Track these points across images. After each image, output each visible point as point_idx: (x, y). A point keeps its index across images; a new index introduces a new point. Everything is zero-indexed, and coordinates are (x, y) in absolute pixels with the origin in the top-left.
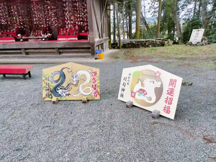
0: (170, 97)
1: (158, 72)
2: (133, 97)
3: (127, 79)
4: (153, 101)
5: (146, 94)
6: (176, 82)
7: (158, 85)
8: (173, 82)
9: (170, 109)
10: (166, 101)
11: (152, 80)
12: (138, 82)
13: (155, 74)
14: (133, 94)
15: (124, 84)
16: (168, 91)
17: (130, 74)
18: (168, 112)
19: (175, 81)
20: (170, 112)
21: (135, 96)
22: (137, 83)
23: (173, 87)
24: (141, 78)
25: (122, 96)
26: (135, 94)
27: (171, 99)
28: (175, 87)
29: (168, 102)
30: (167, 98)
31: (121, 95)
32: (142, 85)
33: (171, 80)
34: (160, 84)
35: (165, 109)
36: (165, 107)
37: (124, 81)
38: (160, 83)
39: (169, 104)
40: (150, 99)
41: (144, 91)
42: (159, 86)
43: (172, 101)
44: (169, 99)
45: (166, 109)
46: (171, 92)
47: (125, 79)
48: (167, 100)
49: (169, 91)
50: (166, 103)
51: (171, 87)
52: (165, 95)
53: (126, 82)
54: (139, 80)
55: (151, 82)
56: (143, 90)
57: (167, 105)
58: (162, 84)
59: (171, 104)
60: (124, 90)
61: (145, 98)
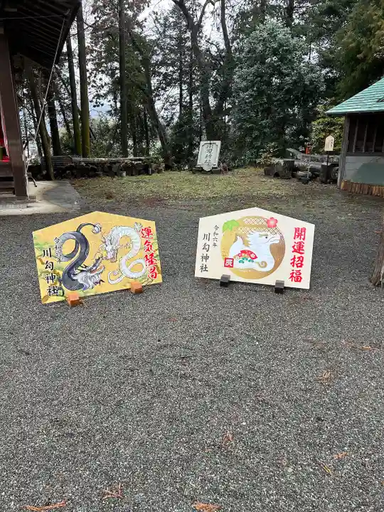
0: (298, 255)
1: (272, 218)
2: (229, 266)
3: (212, 237)
4: (270, 266)
5: (256, 257)
6: (305, 232)
7: (276, 239)
8: (299, 233)
9: (300, 274)
10: (293, 263)
11: (264, 233)
12: (236, 240)
13: (268, 222)
14: (229, 262)
15: (207, 247)
16: (293, 247)
17: (217, 228)
18: (298, 279)
19: (304, 230)
20: (301, 278)
21: (232, 264)
22: (235, 242)
23: (302, 240)
24: (240, 231)
25: (204, 268)
26: (233, 262)
27: (301, 259)
28: (304, 239)
29: (297, 265)
30: (295, 258)
31: (202, 269)
32: (245, 243)
33: (297, 230)
34: (279, 238)
35: (292, 277)
36: (293, 273)
37: (206, 241)
38: (278, 237)
39: (297, 267)
40: (264, 264)
41: (249, 253)
42: (278, 242)
43: (302, 261)
44: (297, 260)
45: (294, 275)
46: (299, 248)
47: (206, 237)
48: (294, 261)
49: (296, 247)
50: (293, 266)
51: (298, 240)
52: (289, 254)
53: (211, 243)
54: (237, 235)
55: (261, 236)
56: (249, 251)
57: (295, 268)
58: (282, 237)
59: (301, 266)
60: (207, 258)
61: (254, 266)
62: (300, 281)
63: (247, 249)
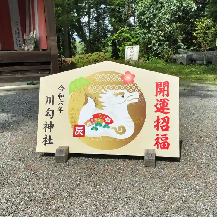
0: (162, 115)
1: (128, 73)
2: (79, 135)
3: (57, 99)
5: (112, 122)
6: (168, 86)
7: (134, 98)
8: (162, 88)
9: (167, 139)
10: (157, 125)
11: (120, 91)
12: (86, 102)
13: (123, 77)
14: (79, 130)
15: (51, 113)
16: (156, 106)
17: (62, 88)
18: (165, 146)
19: (167, 84)
20: (169, 144)
21: (84, 132)
22: (85, 104)
23: (165, 97)
24: (91, 91)
25: (48, 141)
26: (84, 129)
27: (167, 120)
28: (168, 95)
29: (162, 127)
30: (158, 119)
31: (45, 141)
32: (98, 105)
33: (158, 85)
34: (138, 96)
35: (157, 143)
36: (158, 138)
37: (49, 106)
38: (137, 94)
39: (163, 130)
40: (123, 130)
41: (104, 117)
42: (136, 101)
43: (168, 123)
44: (161, 121)
45: (160, 141)
46: (163, 107)
47: (50, 100)
48: (158, 123)
49: (159, 106)
50: (158, 129)
51: (160, 97)
52: (151, 115)
53: (56, 107)
54: (87, 96)
55: (116, 95)
56: (102, 115)
57: (160, 132)
58: (141, 95)
59: (167, 129)
60: (51, 126)
61: (111, 132)
62: (167, 148)
63: (100, 112)
